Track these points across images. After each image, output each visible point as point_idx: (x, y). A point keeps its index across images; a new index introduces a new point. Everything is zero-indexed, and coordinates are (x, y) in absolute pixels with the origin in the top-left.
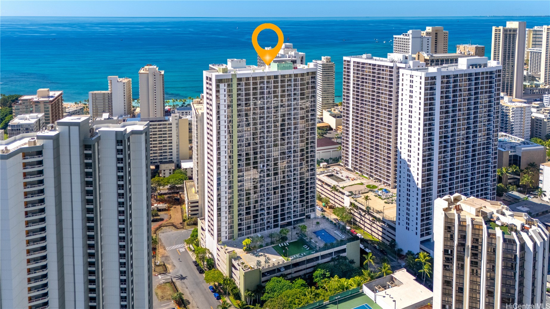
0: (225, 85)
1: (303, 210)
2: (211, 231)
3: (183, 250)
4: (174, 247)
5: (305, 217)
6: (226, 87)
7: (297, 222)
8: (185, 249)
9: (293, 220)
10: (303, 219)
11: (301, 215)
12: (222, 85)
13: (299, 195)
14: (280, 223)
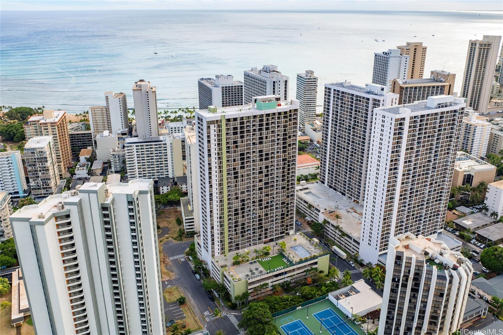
0: (215, 125)
1: (283, 229)
2: (206, 248)
3: (183, 260)
4: (175, 257)
5: (285, 234)
6: (216, 128)
7: (278, 238)
8: (185, 259)
9: (275, 237)
10: (283, 236)
11: (281, 233)
12: (212, 126)
13: (280, 217)
14: (264, 240)
